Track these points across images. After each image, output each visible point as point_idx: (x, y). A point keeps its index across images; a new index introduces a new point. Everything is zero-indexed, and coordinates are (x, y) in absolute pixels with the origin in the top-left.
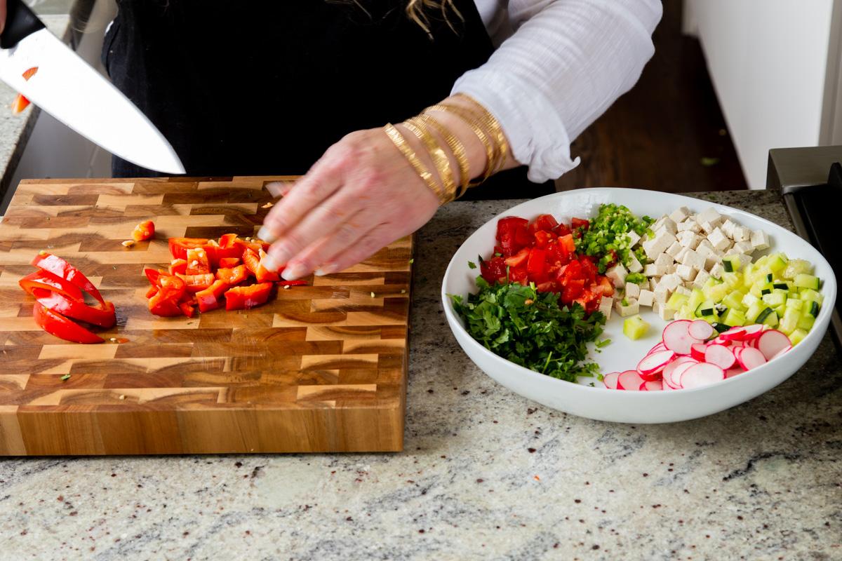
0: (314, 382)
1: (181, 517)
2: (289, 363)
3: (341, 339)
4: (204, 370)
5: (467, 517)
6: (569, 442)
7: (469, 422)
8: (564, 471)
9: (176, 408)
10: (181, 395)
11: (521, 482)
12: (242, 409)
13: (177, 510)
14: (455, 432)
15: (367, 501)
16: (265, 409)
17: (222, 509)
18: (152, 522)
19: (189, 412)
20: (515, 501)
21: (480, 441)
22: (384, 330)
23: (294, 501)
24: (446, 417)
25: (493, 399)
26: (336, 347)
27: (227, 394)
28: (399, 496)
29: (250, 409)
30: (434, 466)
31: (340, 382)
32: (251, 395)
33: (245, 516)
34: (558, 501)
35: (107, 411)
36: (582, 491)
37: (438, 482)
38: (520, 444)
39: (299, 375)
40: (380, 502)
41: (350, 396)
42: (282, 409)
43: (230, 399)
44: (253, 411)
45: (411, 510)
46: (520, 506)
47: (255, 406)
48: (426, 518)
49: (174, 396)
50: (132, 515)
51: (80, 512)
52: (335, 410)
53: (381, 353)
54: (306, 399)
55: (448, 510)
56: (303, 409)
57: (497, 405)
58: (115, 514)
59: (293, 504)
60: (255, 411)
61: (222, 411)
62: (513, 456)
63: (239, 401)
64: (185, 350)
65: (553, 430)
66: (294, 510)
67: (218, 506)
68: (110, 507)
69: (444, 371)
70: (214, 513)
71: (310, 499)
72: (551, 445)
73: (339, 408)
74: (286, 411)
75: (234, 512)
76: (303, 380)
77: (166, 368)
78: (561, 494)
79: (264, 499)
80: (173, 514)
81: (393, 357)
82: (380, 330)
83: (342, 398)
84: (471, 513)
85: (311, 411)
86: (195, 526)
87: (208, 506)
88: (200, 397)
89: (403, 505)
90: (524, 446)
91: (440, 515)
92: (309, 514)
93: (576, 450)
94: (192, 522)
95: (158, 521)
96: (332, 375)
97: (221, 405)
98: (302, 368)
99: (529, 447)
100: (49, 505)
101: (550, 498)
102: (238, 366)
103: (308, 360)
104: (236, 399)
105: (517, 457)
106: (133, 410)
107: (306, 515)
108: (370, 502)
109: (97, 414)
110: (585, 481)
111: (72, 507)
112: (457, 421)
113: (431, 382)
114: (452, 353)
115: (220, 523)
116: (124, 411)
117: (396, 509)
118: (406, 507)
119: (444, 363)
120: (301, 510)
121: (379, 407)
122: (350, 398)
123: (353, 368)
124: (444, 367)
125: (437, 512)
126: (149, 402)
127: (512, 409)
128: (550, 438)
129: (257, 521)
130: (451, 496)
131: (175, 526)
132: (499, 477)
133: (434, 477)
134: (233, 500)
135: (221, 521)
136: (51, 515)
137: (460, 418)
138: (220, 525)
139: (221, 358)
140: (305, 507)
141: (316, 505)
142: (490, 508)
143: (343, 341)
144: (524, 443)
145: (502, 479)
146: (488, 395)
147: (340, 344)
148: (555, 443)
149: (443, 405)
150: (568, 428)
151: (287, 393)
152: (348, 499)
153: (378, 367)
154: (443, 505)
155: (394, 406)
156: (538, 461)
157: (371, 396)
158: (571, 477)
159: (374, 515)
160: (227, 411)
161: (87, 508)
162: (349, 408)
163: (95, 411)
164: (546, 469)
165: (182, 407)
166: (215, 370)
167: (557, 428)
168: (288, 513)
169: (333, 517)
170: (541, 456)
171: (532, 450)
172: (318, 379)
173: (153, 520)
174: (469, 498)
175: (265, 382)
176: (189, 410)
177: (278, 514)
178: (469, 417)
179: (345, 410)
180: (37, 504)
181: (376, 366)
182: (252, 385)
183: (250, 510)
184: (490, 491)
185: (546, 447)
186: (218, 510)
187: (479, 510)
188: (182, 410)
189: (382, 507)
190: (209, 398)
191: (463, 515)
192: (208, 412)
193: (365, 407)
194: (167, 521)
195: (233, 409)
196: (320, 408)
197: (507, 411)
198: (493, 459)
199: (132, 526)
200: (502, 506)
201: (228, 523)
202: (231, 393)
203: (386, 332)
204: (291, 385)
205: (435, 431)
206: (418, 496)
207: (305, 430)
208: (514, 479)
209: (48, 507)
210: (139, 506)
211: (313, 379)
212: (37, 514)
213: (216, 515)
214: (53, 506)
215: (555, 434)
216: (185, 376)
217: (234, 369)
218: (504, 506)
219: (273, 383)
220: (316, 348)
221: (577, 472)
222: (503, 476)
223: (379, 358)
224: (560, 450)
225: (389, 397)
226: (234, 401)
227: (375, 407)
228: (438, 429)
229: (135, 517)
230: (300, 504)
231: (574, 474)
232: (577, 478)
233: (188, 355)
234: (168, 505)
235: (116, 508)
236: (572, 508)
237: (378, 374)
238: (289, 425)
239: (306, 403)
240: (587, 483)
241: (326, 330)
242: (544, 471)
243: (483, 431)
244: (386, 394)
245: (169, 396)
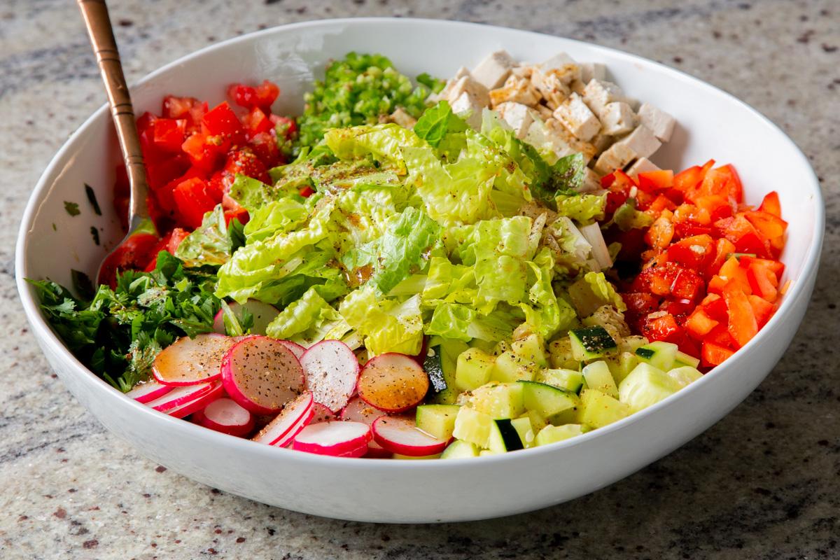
13: (297, 539)
15: (676, 527)
24: (819, 363)
28: (743, 518)
30: (806, 460)
37: (819, 492)
40: (706, 530)
45: (769, 548)
50: (207, 547)
51: (102, 540)
58: (173, 547)
66: (533, 545)
67: (381, 532)
68: (161, 533)
75: (413, 546)
80: (290, 547)
89: (751, 536)
92: (564, 552)
100: (39, 526)
107: (557, 553)
111: (84, 531)
117: (739, 546)
118: (760, 541)
120: (545, 545)
125: (823, 552)
133: (809, 482)
136: (46, 546)
140: (553, 539)
141: (575, 534)
149: (810, 338)
152: (639, 523)
161: (116, 534)
168: (520, 550)
177: (500, 550)
180: (14, 523)
189: (711, 541)
205: (799, 390)
209: (38, 531)
210: (219, 532)
212: (18, 544)
213: (377, 551)
214: (47, 528)
228: (806, 388)
229: (213, 552)
230: (543, 530)
234: (278, 529)
235: (175, 535)
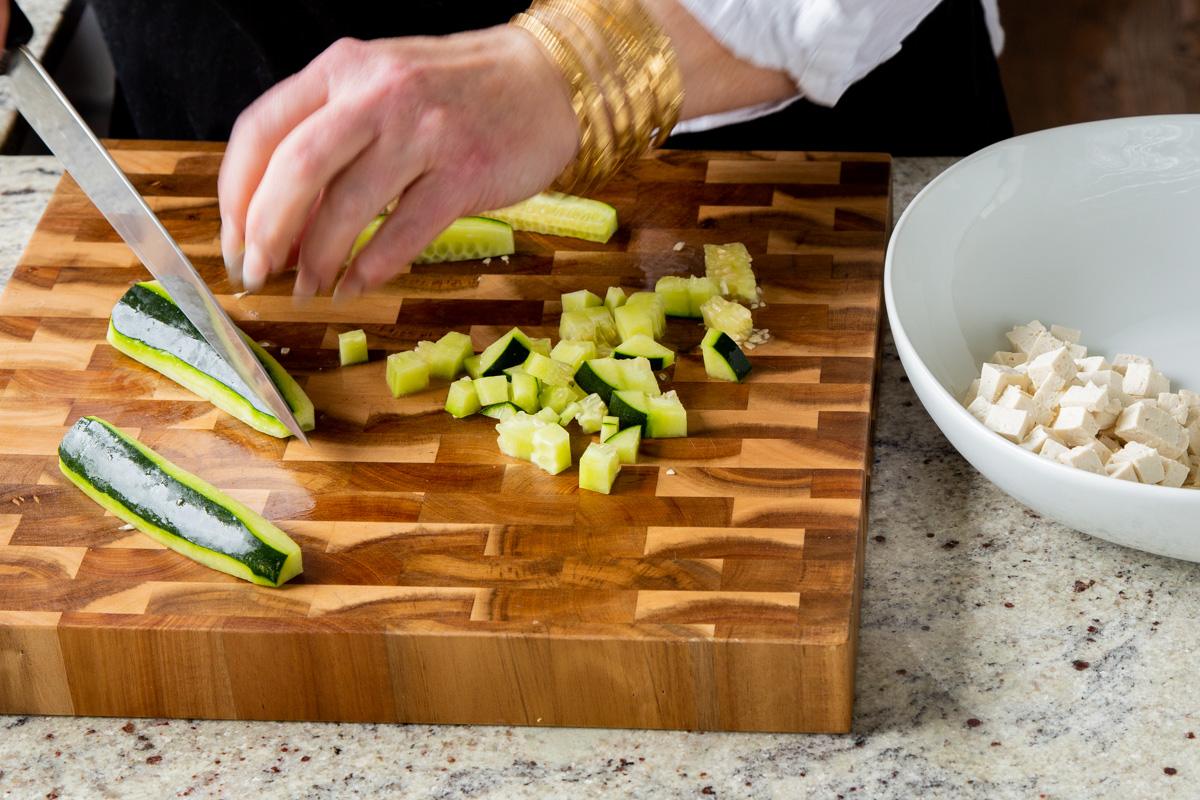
0: (671, 583)
1: (370, 775)
2: (622, 542)
3: (729, 494)
4: (444, 551)
5: (945, 795)
6: (1157, 652)
7: (955, 603)
8: (1146, 708)
9: (385, 629)
10: (397, 601)
11: (1056, 729)
12: (521, 635)
13: (362, 759)
14: (926, 623)
15: (743, 754)
16: (567, 637)
17: (453, 760)
18: (312, 783)
19: (413, 637)
20: (1043, 767)
21: (976, 644)
22: (819, 480)
23: (598, 751)
24: (909, 592)
25: (1005, 559)
26: (716, 511)
27: (491, 603)
28: (810, 747)
29: (537, 635)
30: (882, 690)
31: (725, 587)
32: (541, 606)
33: (498, 778)
34: (1130, 769)
35: (243, 630)
36: (1179, 752)
38: (1057, 652)
39: (641, 567)
40: (772, 758)
41: (745, 615)
42: (604, 637)
43: (496, 612)
44: (542, 640)
45: (831, 777)
46: (1055, 777)
47: (549, 633)
48: (863, 794)
49: (383, 602)
50: (271, 765)
51: (167, 756)
52: (713, 644)
53: (809, 526)
54: (655, 618)
55: (907, 780)
56: (648, 639)
57: (1014, 572)
58: (237, 764)
59: (596, 755)
60: (549, 640)
61: (480, 638)
62: (1044, 676)
63: (514, 618)
64: (407, 506)
65: (1124, 627)
66: (598, 770)
67: (445, 755)
68: (227, 750)
69: (909, 499)
70: (437, 769)
71: (630, 748)
72: (1119, 655)
73: (722, 640)
74: (612, 641)
75: (476, 768)
76: (650, 578)
77: (366, 544)
78: (1136, 756)
79: (538, 744)
80: (354, 767)
81: (835, 536)
82: (808, 480)
83: (728, 618)
84: (953, 788)
85: (665, 643)
86: (397, 793)
87: (424, 753)
88: (436, 606)
89: (816, 765)
90: (1065, 656)
91: (890, 789)
92: (627, 778)
93: (1170, 667)
94: (391, 786)
95: (322, 780)
96: (709, 569)
97: (479, 626)
98: (646, 553)
99: (1076, 658)
100: (105, 740)
101: (1114, 762)
102: (515, 544)
103: (658, 537)
104: (510, 614)
105: (1051, 678)
106: (295, 630)
107: (620, 778)
108: (752, 758)
109: (223, 635)
110: (1186, 731)
111: (150, 746)
112: (933, 600)
113: (881, 520)
114: (926, 462)
115: (447, 790)
116: (279, 631)
117: (803, 775)
118: (824, 770)
119: (908, 482)
120: (610, 770)
121: (804, 642)
122: (743, 620)
123: (751, 556)
124: (909, 491)
125: (884, 782)
126: (329, 613)
127: (1043, 580)
128: (1118, 641)
129: (521, 788)
130: (915, 750)
131: (356, 792)
132: (1013, 717)
133: (881, 712)
134: (476, 744)
135: (450, 785)
136: (108, 761)
137: (937, 595)
138: (447, 794)
139: (481, 526)
140: (619, 764)
141: (642, 759)
142: (993, 779)
143: (733, 499)
144: (1065, 649)
145: (1019, 721)
146: (996, 551)
147: (726, 505)
148: (1129, 652)
149: (905, 567)
150: (1156, 623)
151: (615, 605)
152: (707, 750)
153: (804, 558)
154: (898, 768)
155: (836, 639)
156: (1093, 687)
157: (789, 616)
158: (1159, 721)
159: (758, 784)
160: (491, 638)
161: (181, 750)
162: (743, 641)
163: (220, 629)
164: (1108, 704)
165: (398, 626)
166: (469, 551)
167: (1133, 621)
168: (584, 775)
169: (675, 785)
170: (1100, 676)
171: (1080, 665)
172: (680, 577)
173: (312, 779)
174: (952, 757)
175: (569, 579)
176: (412, 633)
177: (563, 775)
178: (957, 592)
179: (734, 644)
180: (81, 737)
181: (799, 555)
182: (543, 586)
183: (509, 766)
184: (994, 744)
185: (1111, 659)
186: (444, 763)
187: (971, 782)
188: (398, 632)
189: (775, 768)
190: (455, 610)
191: (938, 790)
192: (450, 638)
193: (776, 641)
194: (340, 781)
195: (503, 635)
196: (683, 639)
197: (1033, 584)
198: (1002, 680)
199: (270, 789)
200: (1017, 775)
201: (463, 790)
202: (498, 600)
203: (821, 482)
204: (624, 588)
205: (885, 618)
206: (849, 749)
207: (649, 683)
208: (1042, 722)
209: (104, 745)
210: (285, 750)
211: (668, 577)
212: (82, 758)
213: (440, 773)
214: (113, 743)
215: (1129, 634)
216: (405, 562)
217: (507, 550)
218: (1020, 776)
219: (585, 582)
220: (678, 511)
221: (1172, 712)
222: (1020, 715)
223: (807, 537)
224: (1137, 667)
225: (826, 620)
226: (505, 618)
227: (795, 641)
228: (893, 617)
229: (276, 770)
230: (609, 756)
231: (1164, 716)
232: (1170, 723)
233: (412, 517)
234: (344, 749)
235: (240, 752)
236: (1158, 784)
237: (804, 570)
238: (616, 671)
239: (653, 627)
240: (1191, 736)
241: (700, 476)
242: (1105, 709)
243: (982, 624)
244: (820, 614)
245: (371, 603)
